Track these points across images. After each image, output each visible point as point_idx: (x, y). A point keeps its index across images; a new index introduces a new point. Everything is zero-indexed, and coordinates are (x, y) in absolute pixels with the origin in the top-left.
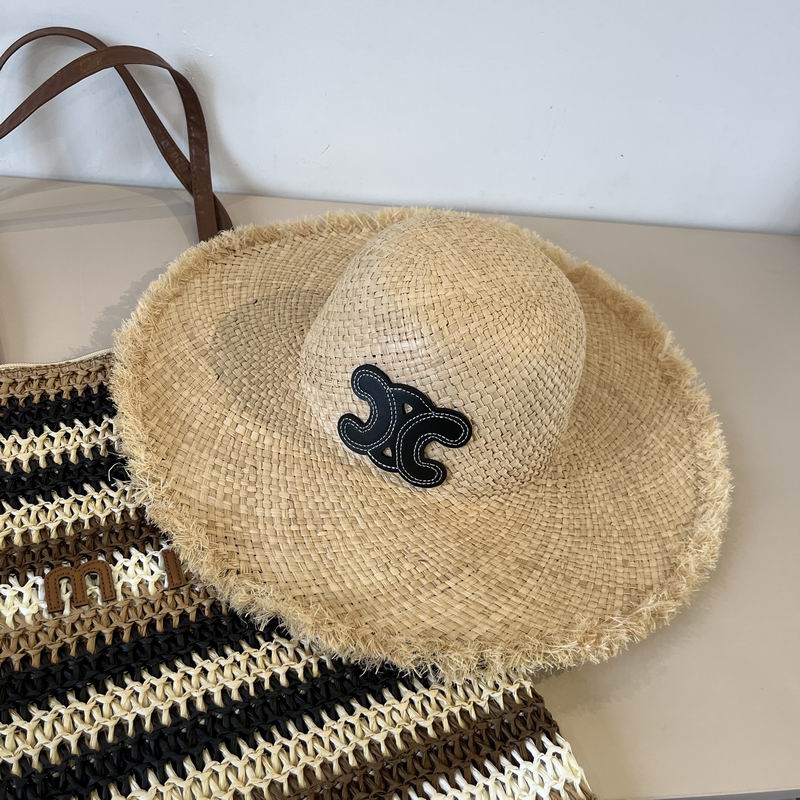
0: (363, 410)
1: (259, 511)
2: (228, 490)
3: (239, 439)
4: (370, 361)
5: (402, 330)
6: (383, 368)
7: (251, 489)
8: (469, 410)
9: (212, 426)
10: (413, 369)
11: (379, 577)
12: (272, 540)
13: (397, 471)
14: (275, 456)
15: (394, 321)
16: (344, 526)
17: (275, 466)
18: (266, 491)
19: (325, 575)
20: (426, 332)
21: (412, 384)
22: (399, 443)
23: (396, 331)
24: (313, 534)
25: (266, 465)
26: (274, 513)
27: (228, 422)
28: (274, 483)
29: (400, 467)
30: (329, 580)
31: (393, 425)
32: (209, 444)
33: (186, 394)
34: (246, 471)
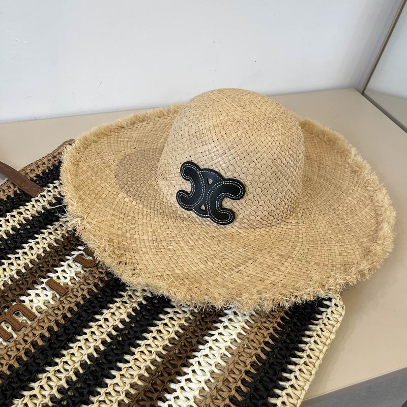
0: (188, 187)
1: (137, 236)
2: (120, 226)
3: (126, 204)
4: (189, 159)
5: (203, 140)
6: (196, 162)
7: (133, 226)
8: (243, 178)
9: (112, 197)
10: (210, 160)
11: (202, 266)
12: (144, 250)
13: (208, 217)
14: (145, 213)
15: (198, 136)
16: (182, 244)
17: (145, 217)
18: (140, 227)
19: (173, 266)
20: (215, 138)
21: (211, 168)
22: (208, 201)
23: (200, 141)
24: (166, 248)
25: (140, 216)
26: (145, 237)
27: (120, 196)
28: (145, 224)
29: (210, 215)
30: (175, 268)
31: (203, 191)
32: (110, 205)
33: (99, 182)
34: (130, 218)
